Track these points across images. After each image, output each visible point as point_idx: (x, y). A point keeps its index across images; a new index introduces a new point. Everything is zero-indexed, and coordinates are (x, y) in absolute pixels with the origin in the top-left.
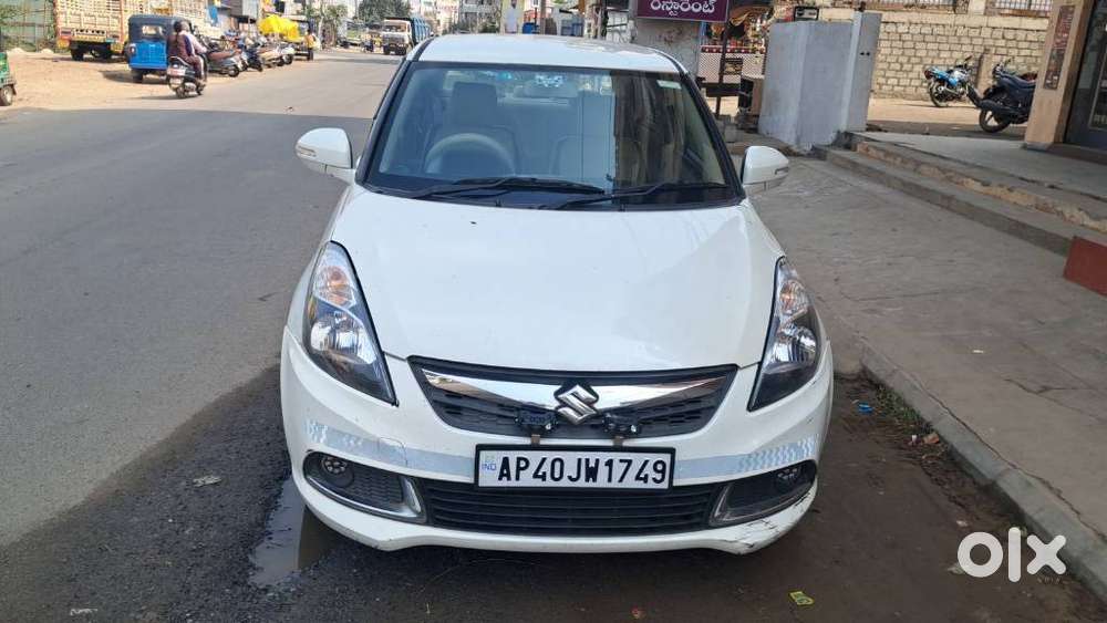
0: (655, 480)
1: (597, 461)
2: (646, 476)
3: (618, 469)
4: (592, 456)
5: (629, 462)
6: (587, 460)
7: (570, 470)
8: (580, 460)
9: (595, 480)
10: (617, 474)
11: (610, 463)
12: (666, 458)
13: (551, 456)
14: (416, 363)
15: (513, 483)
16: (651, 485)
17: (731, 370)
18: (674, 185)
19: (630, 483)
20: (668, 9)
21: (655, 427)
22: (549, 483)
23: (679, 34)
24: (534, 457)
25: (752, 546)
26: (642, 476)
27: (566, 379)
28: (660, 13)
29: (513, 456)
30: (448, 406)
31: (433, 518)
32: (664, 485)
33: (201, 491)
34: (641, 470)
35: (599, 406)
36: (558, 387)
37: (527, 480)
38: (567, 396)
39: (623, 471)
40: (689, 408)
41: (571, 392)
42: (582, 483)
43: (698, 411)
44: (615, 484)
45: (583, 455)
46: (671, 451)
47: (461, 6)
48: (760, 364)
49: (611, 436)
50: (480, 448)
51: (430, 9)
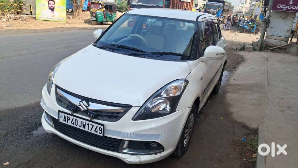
2: (97, 131)
3: (90, 127)
4: (84, 121)
6: (83, 122)
11: (88, 124)
12: (102, 127)
13: (75, 118)
16: (98, 134)
19: (93, 132)
22: (74, 126)
24: (71, 117)
26: (96, 131)
32: (102, 135)
37: (69, 123)
38: (81, 103)
40: (115, 115)
42: (81, 128)
44: (89, 131)
45: (83, 120)
47: (250, 7)
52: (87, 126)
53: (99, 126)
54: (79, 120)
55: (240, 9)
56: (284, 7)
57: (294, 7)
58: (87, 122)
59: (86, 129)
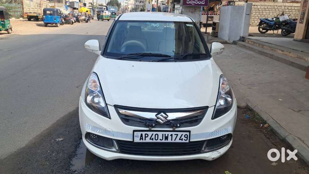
0: (185, 140)
1: (168, 134)
2: (182, 139)
3: (174, 137)
4: (167, 133)
5: (177, 135)
6: (165, 134)
7: (160, 137)
8: (163, 134)
9: (167, 140)
10: (174, 138)
11: (172, 135)
12: (188, 134)
13: (155, 133)
14: (116, 107)
15: (144, 141)
16: (184, 141)
17: (207, 108)
18: (191, 54)
19: (178, 141)
20: (192, 3)
21: (185, 124)
22: (154, 141)
23: (195, 10)
24: (150, 134)
25: (213, 158)
26: (181, 139)
27: (159, 111)
28: (189, 4)
29: (144, 133)
30: (125, 119)
31: (122, 151)
32: (188, 141)
33: (58, 143)
34: (181, 137)
35: (168, 119)
36: (156, 113)
37: (148, 140)
38: (159, 116)
39: (175, 137)
40: (194, 119)
41: (160, 114)
42: (164, 141)
43: (197, 120)
44: (173, 141)
45: (164, 133)
46: (189, 132)
47: (135, 3)
48: (215, 106)
49: (172, 127)
50: (134, 131)
51: (126, 4)
52: (170, 137)
53: (184, 133)
54: (160, 134)
55: (125, 6)
56: (192, 2)
57: (200, 2)
58: (170, 133)
59: (169, 140)
